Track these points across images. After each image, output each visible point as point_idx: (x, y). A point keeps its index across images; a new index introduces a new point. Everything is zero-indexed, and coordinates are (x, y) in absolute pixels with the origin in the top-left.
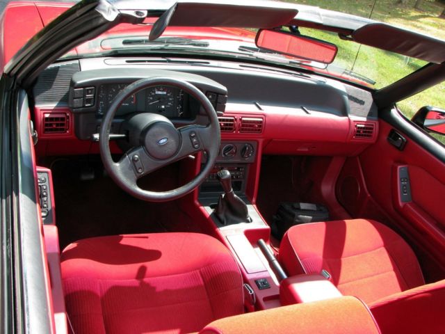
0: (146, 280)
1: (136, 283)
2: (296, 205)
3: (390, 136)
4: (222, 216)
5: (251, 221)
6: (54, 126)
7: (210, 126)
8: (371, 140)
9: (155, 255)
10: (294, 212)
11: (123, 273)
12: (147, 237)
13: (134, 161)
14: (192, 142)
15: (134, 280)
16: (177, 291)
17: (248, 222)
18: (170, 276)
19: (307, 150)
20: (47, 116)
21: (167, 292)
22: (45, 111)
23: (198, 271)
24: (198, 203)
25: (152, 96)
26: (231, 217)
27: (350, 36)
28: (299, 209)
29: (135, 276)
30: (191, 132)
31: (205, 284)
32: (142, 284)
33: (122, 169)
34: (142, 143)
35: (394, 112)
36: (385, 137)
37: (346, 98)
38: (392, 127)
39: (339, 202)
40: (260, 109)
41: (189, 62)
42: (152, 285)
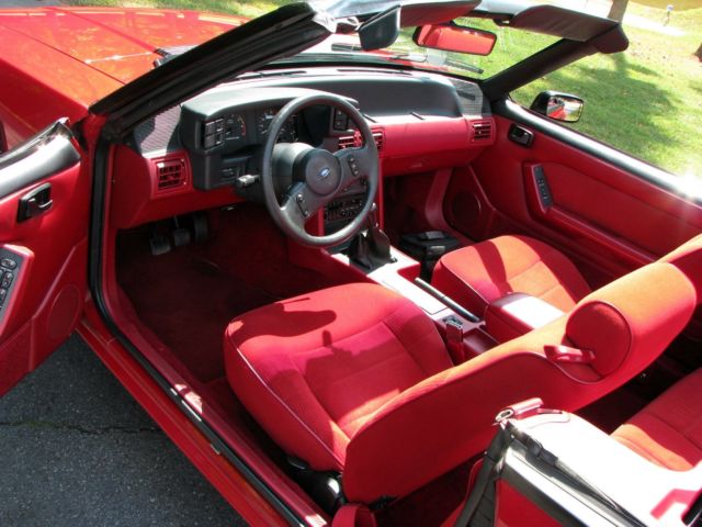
0: (335, 344)
1: (326, 351)
2: (422, 236)
3: (510, 132)
4: (364, 260)
5: (396, 260)
6: (172, 178)
7: (367, 147)
8: (490, 141)
9: (329, 316)
10: (424, 244)
11: (306, 344)
12: (308, 299)
13: (299, 201)
14: (351, 168)
15: (324, 348)
16: (374, 350)
17: (392, 262)
18: (356, 336)
19: (420, 165)
20: (161, 165)
21: (363, 353)
22: (157, 160)
23: (381, 323)
24: (326, 253)
25: (263, 122)
26: (375, 260)
27: (507, 22)
28: (427, 240)
29: (321, 343)
30: (349, 157)
31: (397, 336)
32: (334, 349)
33: (290, 213)
34: (303, 179)
35: (509, 105)
36: (504, 136)
37: (456, 94)
38: (512, 122)
39: (453, 227)
40: (373, 121)
41: (286, 74)
42: (346, 349)
